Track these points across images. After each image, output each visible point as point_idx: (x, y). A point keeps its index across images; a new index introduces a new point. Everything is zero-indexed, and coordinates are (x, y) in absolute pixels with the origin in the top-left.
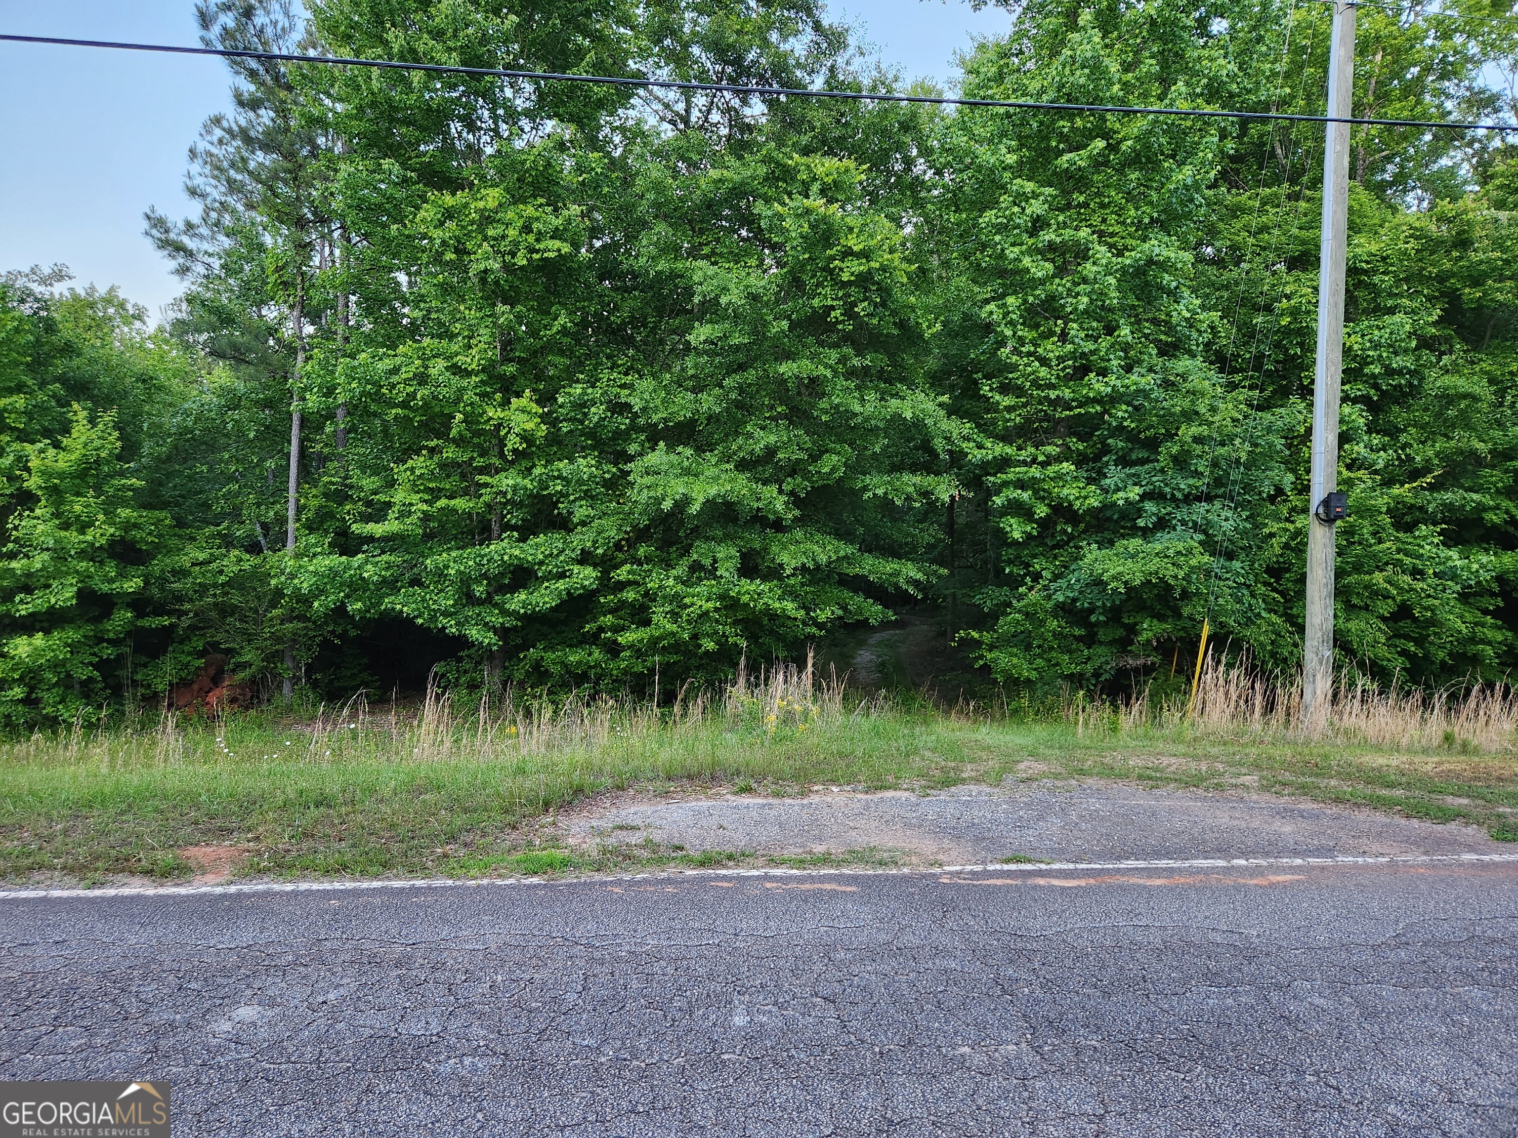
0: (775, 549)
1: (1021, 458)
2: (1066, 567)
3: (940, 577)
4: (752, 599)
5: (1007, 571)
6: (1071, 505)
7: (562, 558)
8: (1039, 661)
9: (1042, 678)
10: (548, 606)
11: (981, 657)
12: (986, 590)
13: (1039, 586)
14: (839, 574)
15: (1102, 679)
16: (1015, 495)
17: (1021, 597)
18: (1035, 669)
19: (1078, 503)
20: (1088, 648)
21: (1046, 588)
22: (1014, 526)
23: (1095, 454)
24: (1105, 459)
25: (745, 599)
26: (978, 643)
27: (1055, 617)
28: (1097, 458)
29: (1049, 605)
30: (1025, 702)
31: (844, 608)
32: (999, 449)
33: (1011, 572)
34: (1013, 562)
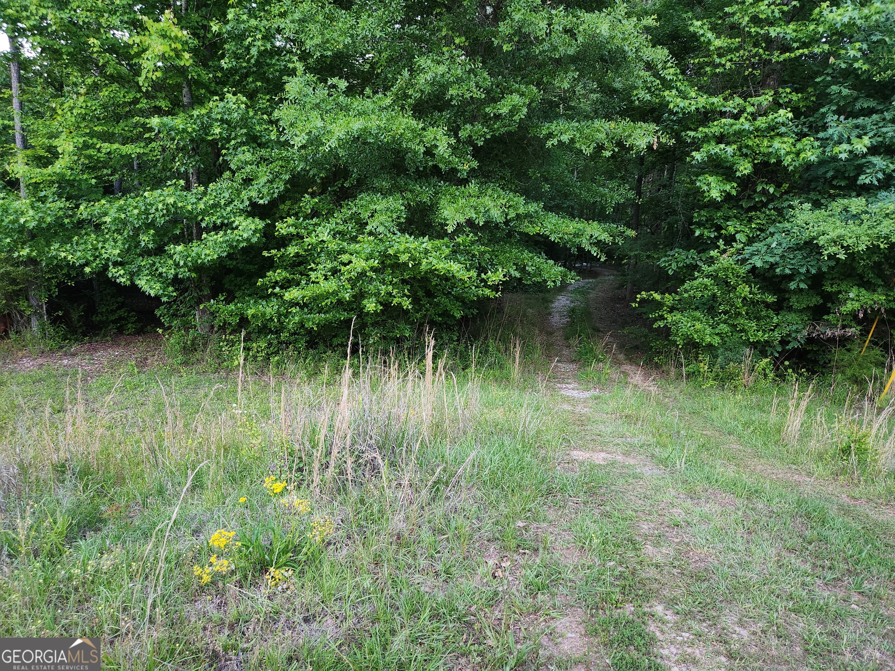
0: (443, 202)
1: (728, 109)
2: (762, 230)
3: (626, 238)
4: (412, 258)
5: (697, 233)
6: (779, 162)
7: (228, 209)
8: (722, 326)
9: (725, 343)
10: (209, 258)
11: (662, 318)
12: (672, 253)
13: (733, 250)
14: (520, 233)
15: (789, 347)
16: (717, 150)
17: (711, 261)
18: (717, 334)
19: (789, 158)
20: (777, 315)
21: (739, 252)
22: (713, 185)
23: (808, 107)
24: (823, 110)
25: (404, 258)
26: (659, 305)
27: (747, 282)
28: (813, 109)
29: (743, 270)
30: (704, 367)
31: (522, 269)
32: (703, 101)
33: (702, 235)
34: (703, 225)
